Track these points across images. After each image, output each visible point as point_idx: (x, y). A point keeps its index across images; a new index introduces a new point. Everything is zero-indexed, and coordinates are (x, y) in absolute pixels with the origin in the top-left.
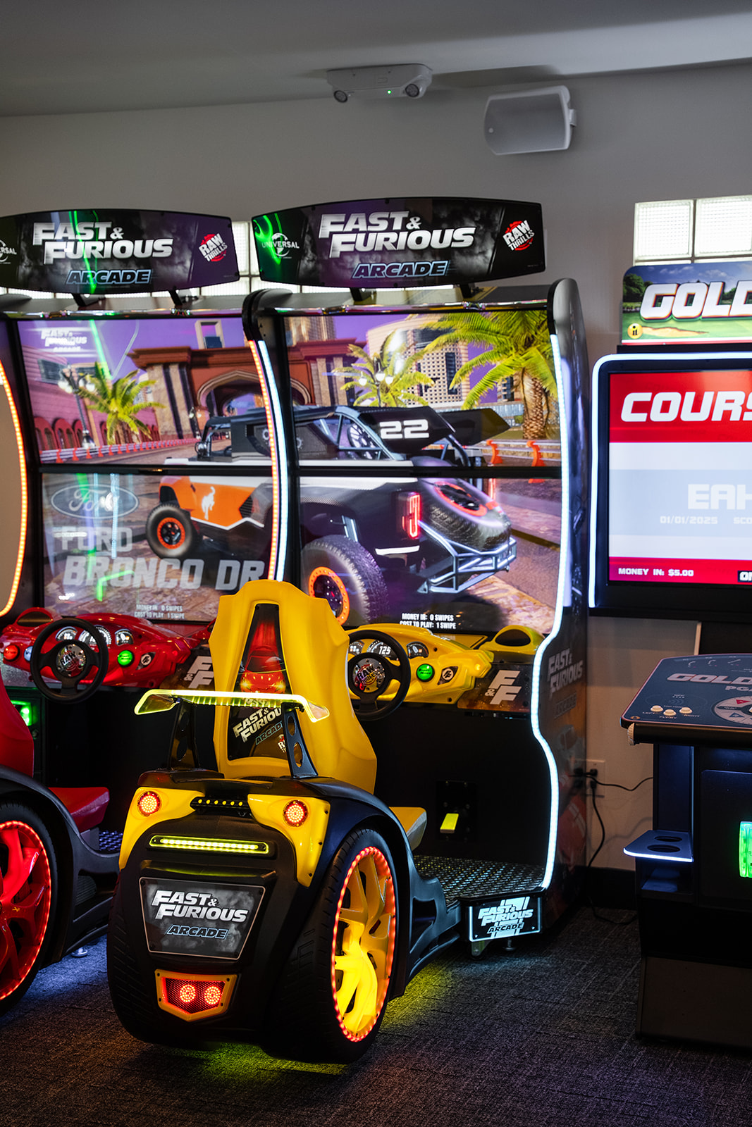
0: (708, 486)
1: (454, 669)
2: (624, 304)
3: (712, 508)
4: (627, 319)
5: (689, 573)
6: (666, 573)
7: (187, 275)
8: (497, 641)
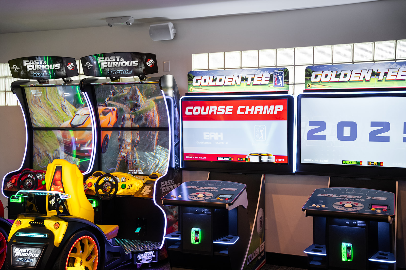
0: (209, 133)
1: (132, 185)
2: (188, 82)
3: (210, 139)
4: (189, 86)
5: (205, 158)
6: (199, 158)
7: (64, 74)
8: (149, 177)
